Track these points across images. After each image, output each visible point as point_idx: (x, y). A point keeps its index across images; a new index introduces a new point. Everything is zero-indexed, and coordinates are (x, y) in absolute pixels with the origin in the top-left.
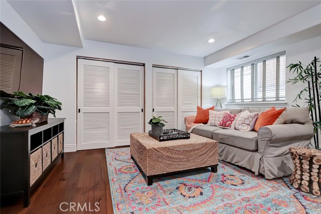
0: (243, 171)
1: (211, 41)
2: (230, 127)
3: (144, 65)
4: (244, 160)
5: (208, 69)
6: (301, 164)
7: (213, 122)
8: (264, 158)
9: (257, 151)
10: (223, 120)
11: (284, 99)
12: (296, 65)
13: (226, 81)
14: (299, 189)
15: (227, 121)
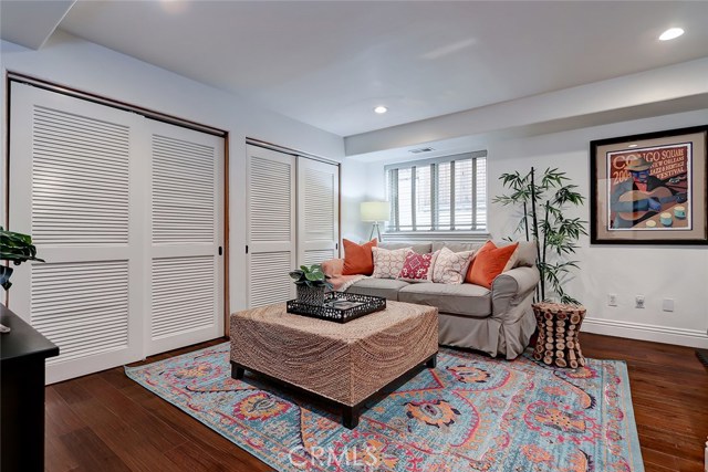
0: (465, 354)
1: (381, 110)
2: (425, 278)
3: (225, 135)
4: (466, 335)
5: (352, 162)
6: (555, 326)
7: (386, 270)
8: (505, 327)
9: (490, 316)
10: (406, 266)
11: (484, 227)
12: (513, 177)
13: (382, 190)
14: (553, 365)
15: (418, 268)
